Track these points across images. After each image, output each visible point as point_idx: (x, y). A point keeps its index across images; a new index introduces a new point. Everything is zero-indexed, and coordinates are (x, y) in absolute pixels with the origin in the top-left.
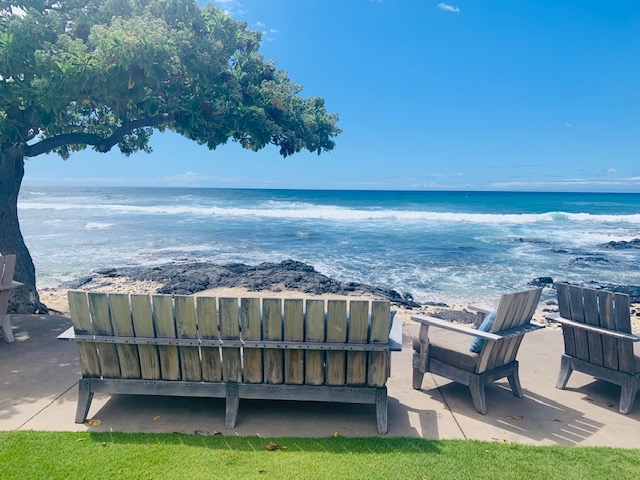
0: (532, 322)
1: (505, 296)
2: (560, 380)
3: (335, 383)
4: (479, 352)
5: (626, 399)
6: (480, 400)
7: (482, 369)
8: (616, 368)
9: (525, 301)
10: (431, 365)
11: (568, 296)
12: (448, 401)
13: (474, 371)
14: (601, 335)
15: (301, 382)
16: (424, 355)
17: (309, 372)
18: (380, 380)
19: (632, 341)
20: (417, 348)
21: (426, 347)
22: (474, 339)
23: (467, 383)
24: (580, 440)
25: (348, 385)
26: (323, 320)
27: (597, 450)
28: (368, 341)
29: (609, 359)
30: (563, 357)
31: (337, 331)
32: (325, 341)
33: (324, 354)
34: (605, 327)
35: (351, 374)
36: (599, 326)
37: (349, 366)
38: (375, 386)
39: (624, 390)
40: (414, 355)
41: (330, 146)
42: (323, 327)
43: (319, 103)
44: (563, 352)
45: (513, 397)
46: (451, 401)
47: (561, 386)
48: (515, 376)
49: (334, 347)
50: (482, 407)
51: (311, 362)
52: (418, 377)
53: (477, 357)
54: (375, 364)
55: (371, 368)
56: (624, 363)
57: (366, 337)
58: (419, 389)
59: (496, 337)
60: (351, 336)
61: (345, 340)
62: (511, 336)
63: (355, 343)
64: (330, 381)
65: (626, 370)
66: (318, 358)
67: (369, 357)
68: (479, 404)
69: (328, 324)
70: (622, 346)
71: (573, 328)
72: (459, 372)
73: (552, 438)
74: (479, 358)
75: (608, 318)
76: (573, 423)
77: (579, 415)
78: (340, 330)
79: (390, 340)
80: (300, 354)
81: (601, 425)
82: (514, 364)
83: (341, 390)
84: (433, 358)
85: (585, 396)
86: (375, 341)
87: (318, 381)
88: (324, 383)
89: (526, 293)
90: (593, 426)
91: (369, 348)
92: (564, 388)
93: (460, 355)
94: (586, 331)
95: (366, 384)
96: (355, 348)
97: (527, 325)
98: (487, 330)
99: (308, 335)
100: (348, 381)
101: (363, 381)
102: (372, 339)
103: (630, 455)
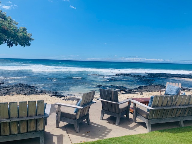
0: (93, 101)
1: (84, 94)
2: (101, 117)
3: (23, 132)
4: (77, 113)
5: (118, 121)
6: (77, 128)
7: (78, 118)
8: (115, 112)
9: (90, 95)
10: (62, 119)
11: (102, 92)
12: (67, 130)
13: (75, 119)
14: (111, 103)
15: (9, 134)
16: (59, 116)
17: (12, 129)
18: (42, 128)
19: (118, 104)
20: (57, 114)
21: (60, 113)
22: (75, 109)
23: (73, 124)
24: (106, 136)
25: (29, 132)
26: (17, 110)
27: (110, 139)
28: (36, 115)
29: (113, 110)
30: (102, 111)
31: (23, 113)
32: (18, 117)
33: (18, 122)
34: (112, 101)
35: (30, 128)
36: (111, 101)
37: (29, 125)
38: (40, 131)
39: (117, 118)
40: (56, 116)
41: (29, 44)
42: (17, 112)
43: (24, 30)
44: (102, 109)
45: (88, 125)
46: (68, 130)
47: (101, 119)
48: (88, 118)
49: (22, 119)
50: (78, 131)
51: (13, 126)
52: (58, 123)
53: (76, 115)
54: (39, 123)
55: (38, 124)
56: (117, 110)
57: (35, 114)
58: (58, 127)
59: (81, 108)
60: (29, 114)
61: (27, 116)
62: (86, 106)
63: (31, 116)
64: (21, 132)
65: (118, 112)
66: (16, 124)
67: (36, 121)
68: (77, 130)
69: (19, 111)
70: (116, 106)
71: (104, 101)
72: (71, 120)
73: (98, 137)
74: (77, 115)
75: (113, 98)
76: (104, 131)
77: (106, 128)
78: (24, 112)
79: (45, 113)
80: (7, 123)
81: (111, 130)
82: (88, 115)
83: (26, 134)
84: (62, 116)
85: (108, 121)
86: (39, 115)
87: (16, 132)
88: (19, 133)
89: (91, 92)
90: (109, 131)
91: (36, 118)
92: (102, 120)
93: (71, 114)
94: (108, 102)
95: (36, 131)
96: (30, 119)
97: (92, 102)
98: (79, 105)
99: (11, 116)
100: (29, 131)
101: (35, 129)
102: (38, 114)
103: (118, 139)
